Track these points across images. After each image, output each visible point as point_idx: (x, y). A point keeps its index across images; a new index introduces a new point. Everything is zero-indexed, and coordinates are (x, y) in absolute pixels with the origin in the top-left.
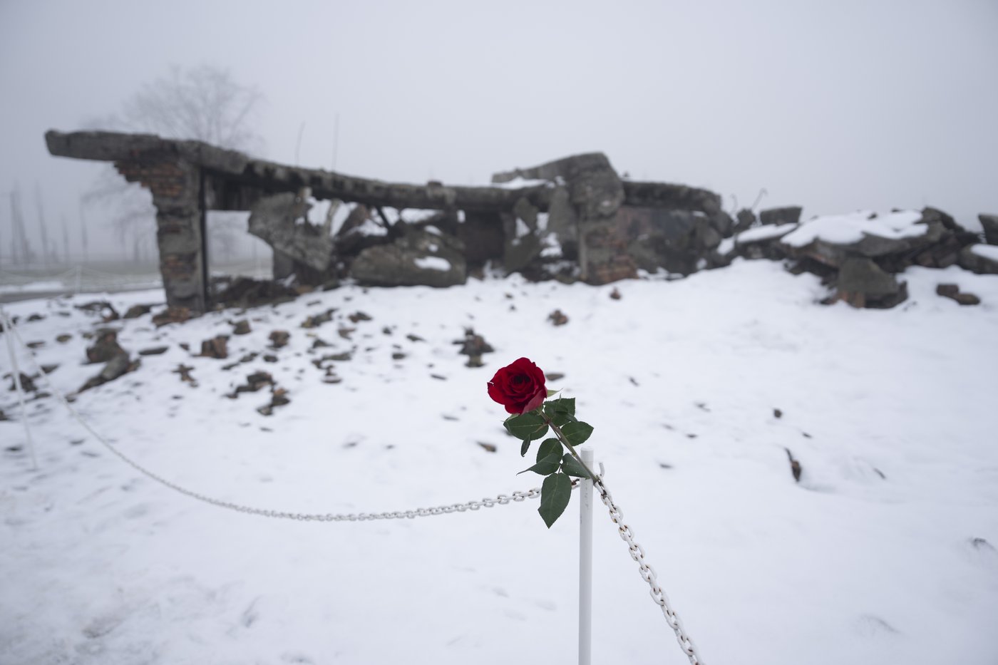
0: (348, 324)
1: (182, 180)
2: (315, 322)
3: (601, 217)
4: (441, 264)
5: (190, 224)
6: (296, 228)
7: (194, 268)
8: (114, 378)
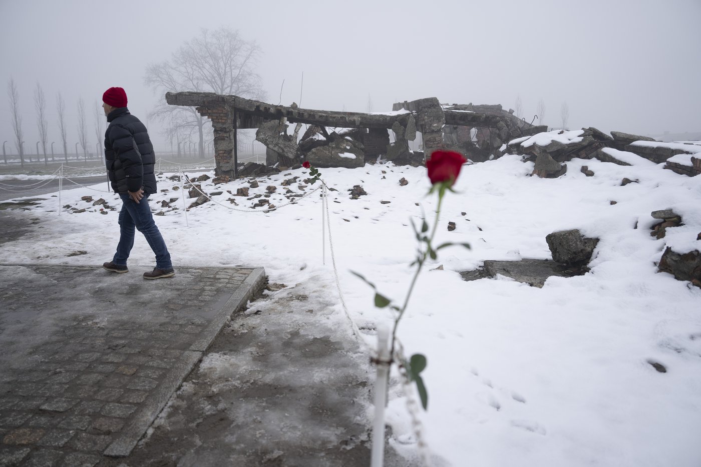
0: (304, 184)
1: (226, 115)
2: (288, 183)
3: (433, 132)
4: (352, 156)
5: (230, 135)
6: (280, 137)
7: (231, 157)
8: (202, 204)
